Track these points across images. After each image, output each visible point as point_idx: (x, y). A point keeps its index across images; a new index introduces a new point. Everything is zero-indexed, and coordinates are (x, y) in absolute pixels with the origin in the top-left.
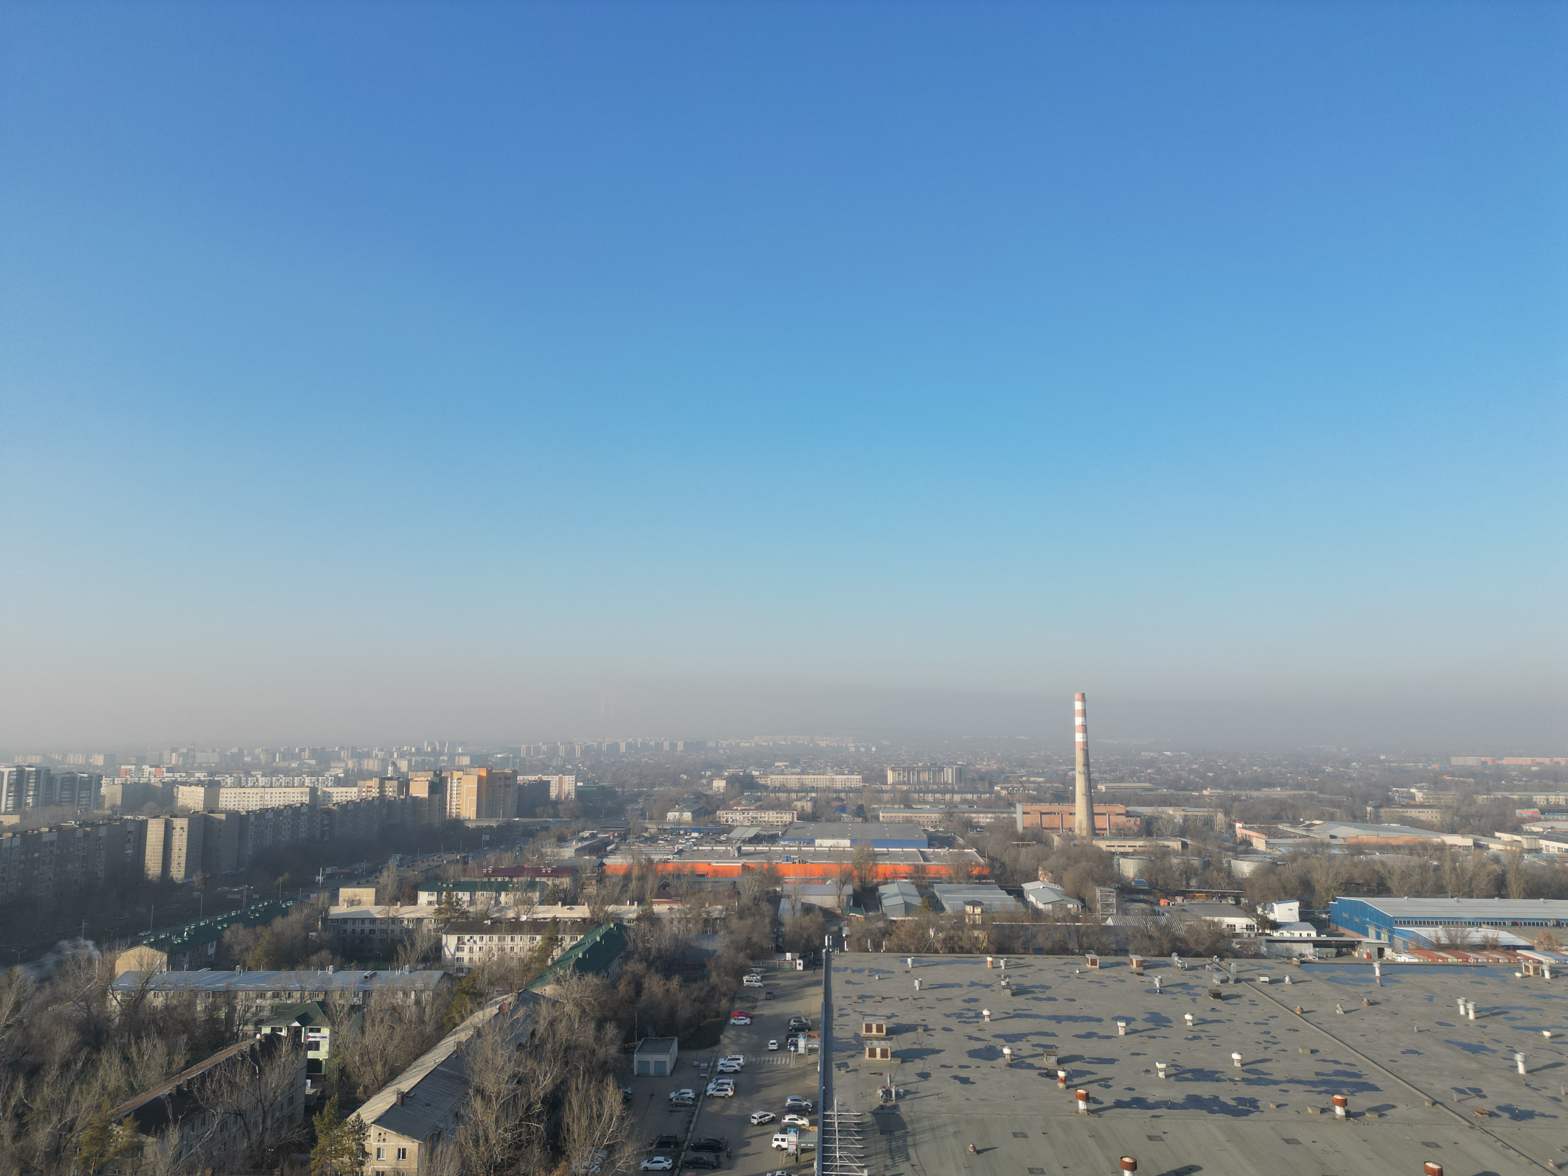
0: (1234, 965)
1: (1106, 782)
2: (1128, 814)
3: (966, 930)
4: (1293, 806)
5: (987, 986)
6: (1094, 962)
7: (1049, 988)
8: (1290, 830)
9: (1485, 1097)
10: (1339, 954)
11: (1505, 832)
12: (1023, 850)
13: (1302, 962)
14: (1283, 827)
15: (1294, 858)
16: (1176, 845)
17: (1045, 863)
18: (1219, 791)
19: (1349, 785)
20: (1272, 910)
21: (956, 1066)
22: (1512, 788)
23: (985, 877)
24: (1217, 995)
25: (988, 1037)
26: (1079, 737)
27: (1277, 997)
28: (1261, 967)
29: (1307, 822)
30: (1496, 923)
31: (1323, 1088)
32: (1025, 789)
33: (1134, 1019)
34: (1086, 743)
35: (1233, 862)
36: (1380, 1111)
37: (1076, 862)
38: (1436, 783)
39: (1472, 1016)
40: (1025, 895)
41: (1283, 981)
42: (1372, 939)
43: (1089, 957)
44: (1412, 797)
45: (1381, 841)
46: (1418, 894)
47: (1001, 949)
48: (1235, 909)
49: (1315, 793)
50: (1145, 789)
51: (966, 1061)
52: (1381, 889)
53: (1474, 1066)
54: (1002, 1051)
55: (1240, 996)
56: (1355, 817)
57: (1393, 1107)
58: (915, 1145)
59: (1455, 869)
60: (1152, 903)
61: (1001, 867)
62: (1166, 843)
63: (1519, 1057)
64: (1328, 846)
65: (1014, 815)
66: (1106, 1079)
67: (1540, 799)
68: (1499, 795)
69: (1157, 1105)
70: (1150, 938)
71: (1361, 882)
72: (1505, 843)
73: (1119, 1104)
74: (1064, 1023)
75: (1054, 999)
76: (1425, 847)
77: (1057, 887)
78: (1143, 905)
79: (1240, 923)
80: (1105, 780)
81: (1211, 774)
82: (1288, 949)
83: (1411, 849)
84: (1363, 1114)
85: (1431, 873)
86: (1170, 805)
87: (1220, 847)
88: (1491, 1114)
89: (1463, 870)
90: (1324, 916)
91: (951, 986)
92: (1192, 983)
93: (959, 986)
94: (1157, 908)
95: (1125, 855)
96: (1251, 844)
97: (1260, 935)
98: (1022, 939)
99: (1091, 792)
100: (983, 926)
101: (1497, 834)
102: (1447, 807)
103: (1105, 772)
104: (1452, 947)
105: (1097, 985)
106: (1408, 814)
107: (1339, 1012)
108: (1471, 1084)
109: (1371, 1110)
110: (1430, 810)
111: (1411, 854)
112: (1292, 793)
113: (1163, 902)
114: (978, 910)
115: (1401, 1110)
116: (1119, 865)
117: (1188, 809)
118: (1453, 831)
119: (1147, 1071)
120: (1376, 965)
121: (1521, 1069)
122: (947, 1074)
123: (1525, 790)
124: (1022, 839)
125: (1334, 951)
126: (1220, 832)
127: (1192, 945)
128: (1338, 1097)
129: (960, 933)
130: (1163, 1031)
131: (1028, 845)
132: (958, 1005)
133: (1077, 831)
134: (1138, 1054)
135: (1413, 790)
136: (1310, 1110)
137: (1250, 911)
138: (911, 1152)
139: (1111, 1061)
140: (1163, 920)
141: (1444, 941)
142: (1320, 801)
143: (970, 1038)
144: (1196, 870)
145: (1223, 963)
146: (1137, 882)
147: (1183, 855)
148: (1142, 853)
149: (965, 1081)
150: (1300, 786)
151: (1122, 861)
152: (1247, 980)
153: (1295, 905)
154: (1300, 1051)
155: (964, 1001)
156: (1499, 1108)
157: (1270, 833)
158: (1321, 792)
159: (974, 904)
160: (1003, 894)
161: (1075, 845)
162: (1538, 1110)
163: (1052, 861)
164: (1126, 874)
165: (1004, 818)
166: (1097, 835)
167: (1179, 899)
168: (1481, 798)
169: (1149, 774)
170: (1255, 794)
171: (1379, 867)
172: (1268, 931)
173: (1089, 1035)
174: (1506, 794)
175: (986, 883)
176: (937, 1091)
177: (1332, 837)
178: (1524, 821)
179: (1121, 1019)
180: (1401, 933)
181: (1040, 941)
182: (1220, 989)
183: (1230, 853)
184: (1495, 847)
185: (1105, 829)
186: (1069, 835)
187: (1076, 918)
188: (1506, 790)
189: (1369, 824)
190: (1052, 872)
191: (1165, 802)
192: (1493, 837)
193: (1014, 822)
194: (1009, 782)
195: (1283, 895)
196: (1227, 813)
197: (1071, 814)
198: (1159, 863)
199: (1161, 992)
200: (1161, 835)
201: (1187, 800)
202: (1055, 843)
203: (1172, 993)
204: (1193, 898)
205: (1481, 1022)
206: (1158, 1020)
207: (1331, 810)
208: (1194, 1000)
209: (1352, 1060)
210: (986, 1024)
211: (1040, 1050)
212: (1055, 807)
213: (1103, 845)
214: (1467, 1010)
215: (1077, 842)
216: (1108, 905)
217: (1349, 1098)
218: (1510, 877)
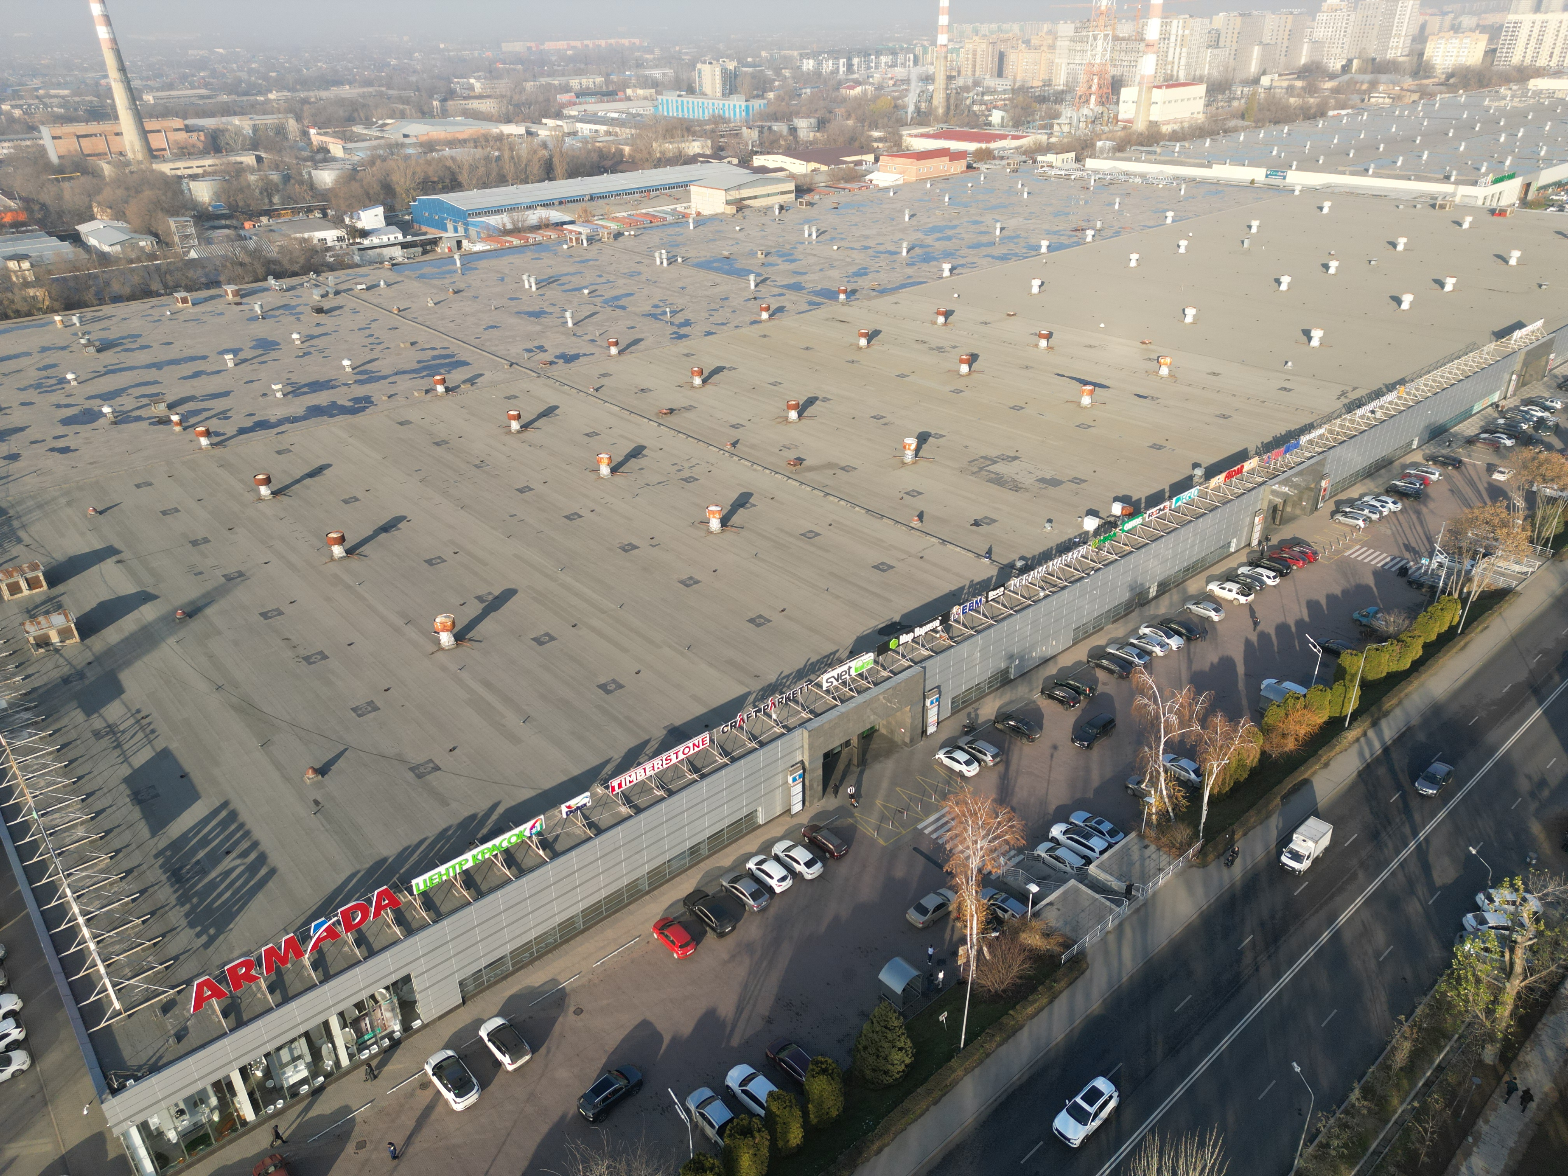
0: (331, 279)
1: (152, 91)
2: (188, 129)
3: (16, 290)
4: (364, 106)
5: (63, 348)
6: (184, 300)
7: (140, 336)
8: (365, 132)
9: (546, 351)
10: (425, 252)
11: (549, 117)
12: (66, 185)
13: (393, 265)
14: (358, 129)
15: (372, 163)
16: (249, 159)
17: (99, 198)
18: (286, 94)
19: (414, 79)
20: (359, 219)
21: (49, 439)
22: (551, 74)
23: (23, 224)
24: (320, 311)
25: (81, 401)
26: (103, 32)
27: (375, 301)
28: (356, 276)
29: (380, 122)
30: (547, 204)
31: (425, 373)
32: (46, 106)
33: (241, 350)
34: (114, 41)
35: (314, 172)
36: (471, 381)
37: (138, 192)
38: (491, 72)
39: (534, 288)
40: (83, 238)
41: (379, 285)
42: (450, 233)
43: (178, 295)
44: (472, 88)
45: (449, 137)
46: (485, 186)
47: (70, 304)
48: (322, 221)
49: (383, 89)
50: (202, 97)
51: (61, 430)
52: (454, 184)
53: (538, 328)
54: (101, 411)
55: (341, 307)
56: (424, 113)
57: (481, 375)
58: (23, 526)
59: (512, 158)
60: (236, 228)
61: (41, 209)
62: (239, 159)
63: (568, 314)
64: (403, 145)
65: (41, 142)
66: (224, 412)
67: (575, 83)
68: (543, 81)
69: (280, 422)
70: (241, 264)
71: (436, 179)
72: (551, 129)
73: (242, 431)
74: (165, 368)
75: (149, 347)
76: (486, 138)
77: (120, 224)
78: (226, 231)
79: (330, 235)
80: (151, 89)
81: (273, 74)
82: (380, 255)
83: (476, 142)
84: (459, 386)
85: (494, 164)
86: (235, 114)
87: (297, 158)
88: (551, 363)
89: (519, 158)
90: (407, 217)
91: (16, 356)
92: (293, 303)
93: (28, 354)
94: (242, 232)
95: (194, 177)
96: (329, 151)
97: (351, 244)
98: (93, 290)
99: (136, 105)
100: (38, 282)
101: (544, 121)
102: (502, 96)
103: (148, 78)
104: (515, 231)
105: (195, 323)
106: (470, 106)
107: (431, 304)
108: (536, 344)
109: (464, 382)
110: (488, 101)
111: (476, 147)
112: (361, 90)
113: (248, 225)
114: (26, 265)
115: (488, 376)
116: (190, 189)
117: (255, 117)
118: (509, 121)
119: (264, 395)
120: (457, 257)
121: (570, 324)
122: (41, 449)
123: (563, 75)
124: (61, 172)
125: (420, 249)
126: (295, 141)
127: (287, 266)
128: (438, 377)
129: (10, 295)
130: (273, 355)
131: (70, 178)
132: (33, 375)
133: (130, 155)
134: (252, 381)
135: (472, 81)
136: (416, 394)
137: (338, 222)
138: (22, 534)
139: (226, 394)
140: (251, 244)
141: (509, 226)
142: (389, 98)
143: (58, 406)
144: (276, 185)
145: (321, 278)
146: (214, 207)
147: (259, 170)
148: (214, 173)
149: (65, 450)
150: (368, 83)
151: (193, 184)
152: (345, 291)
153: (380, 210)
154: (402, 345)
155: (39, 369)
156: (557, 357)
157: (347, 138)
158: (389, 88)
159: (19, 258)
160: (54, 242)
161: (132, 173)
162: (582, 352)
163: (107, 193)
164: (200, 199)
165: (27, 146)
166: (156, 157)
167: (264, 220)
168: (529, 86)
169: (203, 78)
170: (324, 94)
171: (449, 163)
172: (358, 240)
173: (197, 375)
174: (549, 80)
175: (28, 231)
176: (35, 469)
177: (405, 136)
178: (563, 106)
179: (227, 351)
180: (475, 225)
181: (116, 287)
182: (322, 304)
183: (309, 163)
184: (543, 133)
185: (164, 150)
186: (121, 161)
187: (153, 257)
188: (549, 76)
189: (437, 120)
190: (110, 208)
191: (227, 110)
192: (540, 123)
193: (43, 151)
194: (21, 98)
195: (367, 201)
196: (299, 119)
197: (117, 134)
198: (235, 183)
199: (263, 318)
200: (231, 151)
201: (253, 106)
202: (106, 173)
203: (275, 316)
204: (279, 216)
205: (541, 292)
206: (266, 345)
207: (401, 107)
208: (298, 319)
209: (446, 345)
210: (74, 388)
211: (145, 401)
212: (93, 127)
213: (166, 168)
214: (529, 283)
215: (133, 168)
216: (187, 236)
217: (447, 376)
218: (556, 161)
